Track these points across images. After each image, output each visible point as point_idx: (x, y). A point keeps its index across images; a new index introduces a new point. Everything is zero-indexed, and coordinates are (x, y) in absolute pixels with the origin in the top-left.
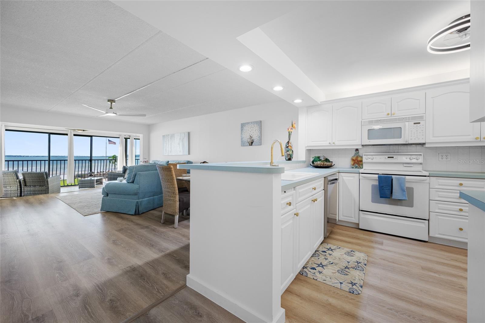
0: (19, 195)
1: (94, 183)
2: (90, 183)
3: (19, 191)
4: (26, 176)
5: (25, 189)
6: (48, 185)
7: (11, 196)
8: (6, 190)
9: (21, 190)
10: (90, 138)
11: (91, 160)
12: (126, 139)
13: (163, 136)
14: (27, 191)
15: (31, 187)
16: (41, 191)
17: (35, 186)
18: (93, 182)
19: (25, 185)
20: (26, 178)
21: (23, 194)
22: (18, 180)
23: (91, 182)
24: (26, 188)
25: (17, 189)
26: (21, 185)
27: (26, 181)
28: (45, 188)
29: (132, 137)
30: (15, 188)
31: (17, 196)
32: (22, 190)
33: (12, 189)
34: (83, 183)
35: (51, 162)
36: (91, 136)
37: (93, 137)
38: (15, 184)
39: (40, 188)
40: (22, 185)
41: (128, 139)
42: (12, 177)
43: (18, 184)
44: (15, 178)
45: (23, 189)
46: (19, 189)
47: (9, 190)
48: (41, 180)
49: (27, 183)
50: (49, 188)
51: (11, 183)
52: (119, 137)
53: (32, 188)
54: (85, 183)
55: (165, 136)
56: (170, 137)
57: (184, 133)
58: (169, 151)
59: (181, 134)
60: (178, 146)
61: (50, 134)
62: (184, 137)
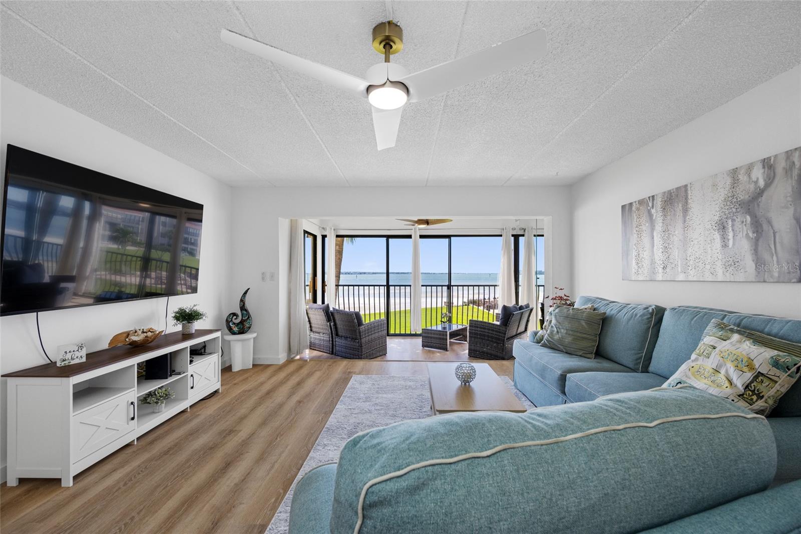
0: (331, 350)
1: (447, 339)
2: (440, 339)
3: (331, 344)
4: (336, 317)
5: (336, 341)
6: (360, 339)
10: (447, 240)
11: (449, 287)
12: (516, 237)
13: (623, 207)
14: (338, 346)
15: (342, 339)
16: (353, 349)
17: (346, 338)
18: (445, 337)
19: (337, 335)
20: (337, 322)
21: (334, 351)
22: (329, 324)
23: (441, 337)
25: (328, 340)
26: (332, 335)
27: (338, 326)
28: (358, 345)
29: (528, 232)
30: (327, 336)
31: (329, 352)
32: (334, 343)
33: (324, 339)
34: (429, 337)
35: (392, 288)
36: (449, 237)
37: (452, 238)
38: (326, 329)
39: (352, 343)
40: (333, 332)
41: (521, 238)
42: (321, 317)
43: (330, 332)
44: (325, 318)
46: (331, 339)
47: (322, 338)
48: (353, 329)
49: (338, 330)
50: (361, 347)
51: (324, 327)
52: (500, 234)
53: (344, 342)
54: (431, 338)
55: (631, 204)
56: (659, 202)
57: (768, 164)
58: (653, 262)
59: (734, 173)
60: (717, 236)
61: (388, 237)
62: (768, 185)
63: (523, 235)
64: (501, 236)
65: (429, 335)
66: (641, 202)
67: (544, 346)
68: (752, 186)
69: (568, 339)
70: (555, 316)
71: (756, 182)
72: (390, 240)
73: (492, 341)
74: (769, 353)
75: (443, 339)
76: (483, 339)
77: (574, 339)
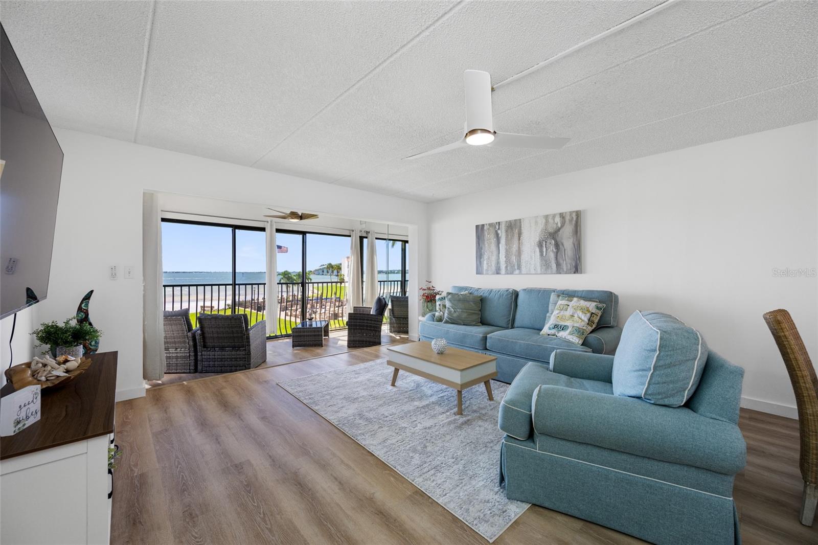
0: (192, 368)
1: (322, 335)
2: (315, 335)
3: (192, 358)
4: (206, 324)
5: (204, 354)
6: (250, 345)
7: (178, 371)
8: (168, 355)
9: (196, 355)
10: (301, 236)
11: (303, 284)
12: (361, 238)
13: (477, 226)
14: (208, 360)
15: (215, 351)
16: (236, 359)
17: (222, 348)
18: (320, 333)
19: (205, 346)
20: (206, 330)
21: (199, 368)
22: (190, 334)
23: (316, 333)
24: (206, 353)
25: (188, 355)
26: (195, 346)
27: (207, 335)
28: (243, 353)
29: (371, 234)
30: (183, 351)
31: (188, 371)
32: (199, 358)
33: (178, 355)
34: (301, 336)
36: (304, 233)
37: (307, 234)
38: (185, 342)
39: (233, 353)
40: (198, 344)
41: (364, 239)
42: (179, 327)
43: (191, 343)
44: (185, 328)
45: (199, 354)
46: (192, 354)
47: (174, 355)
48: (235, 335)
49: (207, 341)
50: (250, 354)
51: (176, 340)
53: (218, 354)
54: (304, 336)
55: (483, 225)
56: (503, 227)
57: (562, 215)
58: (498, 263)
59: (546, 217)
60: (537, 250)
61: (235, 227)
62: (562, 226)
63: (366, 238)
64: (350, 236)
65: (302, 334)
66: (491, 225)
67: (447, 322)
68: (555, 226)
69: (464, 315)
70: (450, 300)
71: (557, 224)
72: (237, 231)
73: (371, 330)
74: (594, 304)
75: (318, 335)
76: (361, 329)
77: (468, 315)
